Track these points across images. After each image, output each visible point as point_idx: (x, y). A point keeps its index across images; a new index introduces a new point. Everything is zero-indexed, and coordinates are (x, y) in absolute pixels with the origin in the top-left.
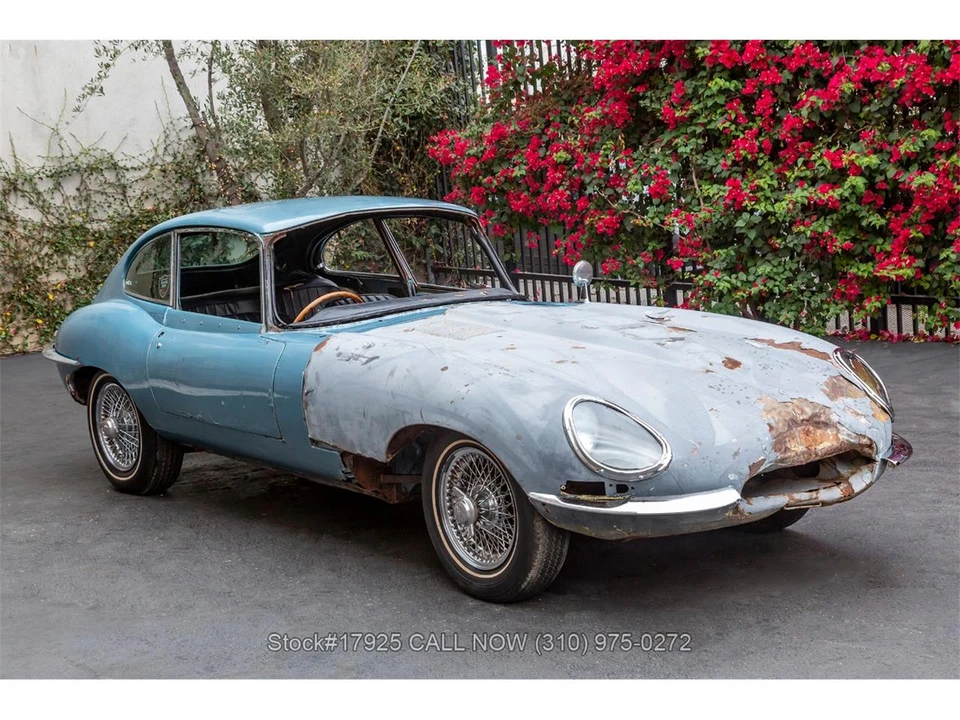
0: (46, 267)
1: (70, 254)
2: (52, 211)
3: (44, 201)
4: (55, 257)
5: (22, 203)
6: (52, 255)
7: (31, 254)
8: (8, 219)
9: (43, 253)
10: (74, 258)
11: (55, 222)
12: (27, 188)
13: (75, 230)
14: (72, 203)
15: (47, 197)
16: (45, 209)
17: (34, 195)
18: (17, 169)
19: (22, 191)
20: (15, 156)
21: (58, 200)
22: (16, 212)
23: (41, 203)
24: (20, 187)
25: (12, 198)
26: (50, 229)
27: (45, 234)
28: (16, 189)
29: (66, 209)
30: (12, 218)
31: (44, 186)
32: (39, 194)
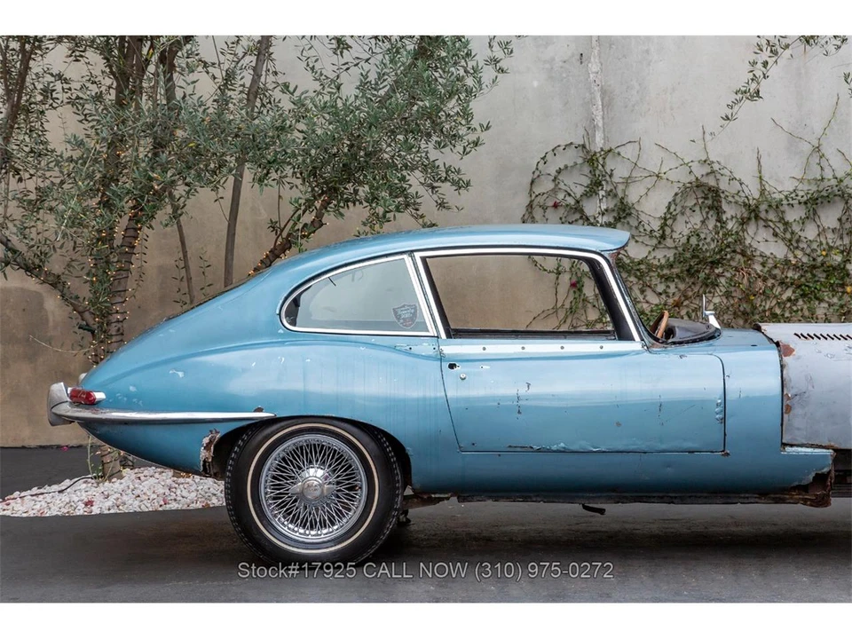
0: (787, 314)
1: (821, 300)
2: (801, 245)
3: (793, 233)
4: (800, 302)
5: (764, 234)
6: (797, 300)
7: (768, 297)
8: (743, 254)
9: (784, 297)
10: (826, 305)
11: (805, 260)
12: (772, 216)
13: (830, 270)
14: (830, 235)
15: (796, 228)
16: (793, 243)
17: (780, 225)
18: (762, 192)
19: (766, 220)
20: (760, 178)
21: (810, 232)
22: (755, 245)
23: (788, 236)
24: (763, 215)
25: (751, 229)
26: (796, 267)
27: (790, 274)
28: (757, 217)
29: (821, 244)
30: (749, 253)
31: (793, 215)
32: (786, 224)
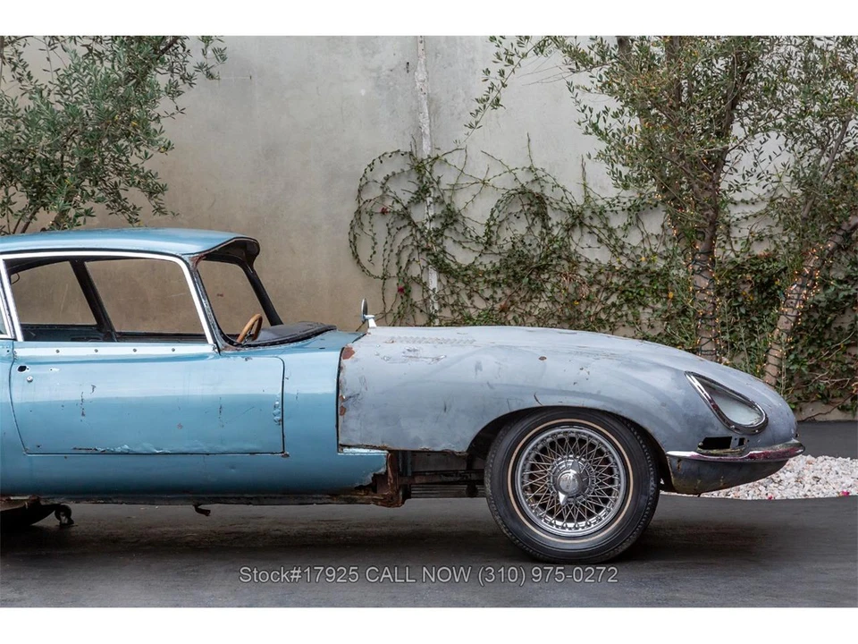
0: (612, 320)
1: (645, 306)
2: (626, 252)
3: (617, 239)
4: (625, 308)
5: (589, 240)
6: (621, 305)
7: (593, 303)
8: (568, 259)
9: (609, 302)
10: (651, 311)
11: (629, 265)
12: (596, 222)
13: (654, 276)
14: (654, 241)
15: (620, 234)
16: (617, 249)
17: (604, 231)
18: (587, 198)
19: (590, 227)
20: (585, 185)
21: (634, 238)
22: (580, 251)
23: (613, 242)
24: (587, 221)
25: (576, 235)
26: (621, 273)
27: (615, 280)
28: (582, 224)
29: (645, 249)
30: (574, 259)
31: (617, 222)
32: (611, 230)
